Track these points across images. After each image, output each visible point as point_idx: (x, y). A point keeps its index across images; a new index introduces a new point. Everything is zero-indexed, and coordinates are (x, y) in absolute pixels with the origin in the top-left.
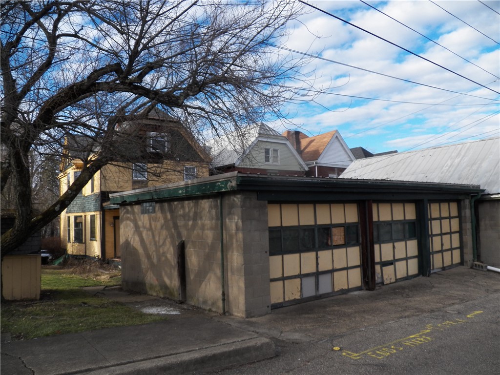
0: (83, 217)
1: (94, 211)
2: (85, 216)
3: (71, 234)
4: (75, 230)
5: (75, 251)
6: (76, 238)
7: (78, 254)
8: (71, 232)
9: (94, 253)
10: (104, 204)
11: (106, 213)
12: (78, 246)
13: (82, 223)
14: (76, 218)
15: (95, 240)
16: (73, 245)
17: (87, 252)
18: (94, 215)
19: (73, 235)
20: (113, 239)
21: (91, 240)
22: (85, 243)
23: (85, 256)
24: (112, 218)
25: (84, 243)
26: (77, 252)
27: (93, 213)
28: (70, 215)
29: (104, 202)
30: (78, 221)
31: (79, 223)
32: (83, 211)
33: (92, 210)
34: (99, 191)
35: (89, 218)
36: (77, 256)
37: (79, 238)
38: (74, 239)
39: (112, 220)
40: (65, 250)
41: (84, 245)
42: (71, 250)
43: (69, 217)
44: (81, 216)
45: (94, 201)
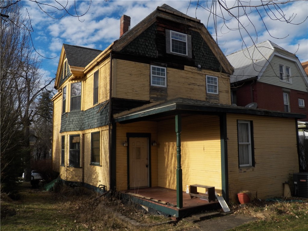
0: (81, 137)
1: (98, 127)
2: (84, 135)
3: (66, 156)
4: (70, 152)
5: (70, 177)
6: (71, 161)
7: (73, 180)
8: (66, 153)
9: (97, 182)
10: (115, 116)
11: (118, 128)
12: (73, 170)
13: (79, 143)
14: (72, 137)
15: (99, 165)
16: (67, 170)
17: (86, 178)
18: (98, 133)
19: (68, 158)
20: (126, 165)
21: (91, 164)
22: (83, 168)
23: (83, 184)
24: (125, 135)
25: (81, 168)
26: (72, 178)
27: (96, 130)
28: (65, 134)
29: (115, 113)
30: (74, 141)
31: (76, 143)
32: (82, 129)
33: (96, 126)
34: (108, 98)
35: (89, 137)
36: (72, 182)
37: (75, 161)
38: (68, 162)
39: (125, 139)
40: (58, 174)
41: (81, 170)
42: (65, 175)
43: (63, 138)
44: (79, 135)
45: (99, 114)
